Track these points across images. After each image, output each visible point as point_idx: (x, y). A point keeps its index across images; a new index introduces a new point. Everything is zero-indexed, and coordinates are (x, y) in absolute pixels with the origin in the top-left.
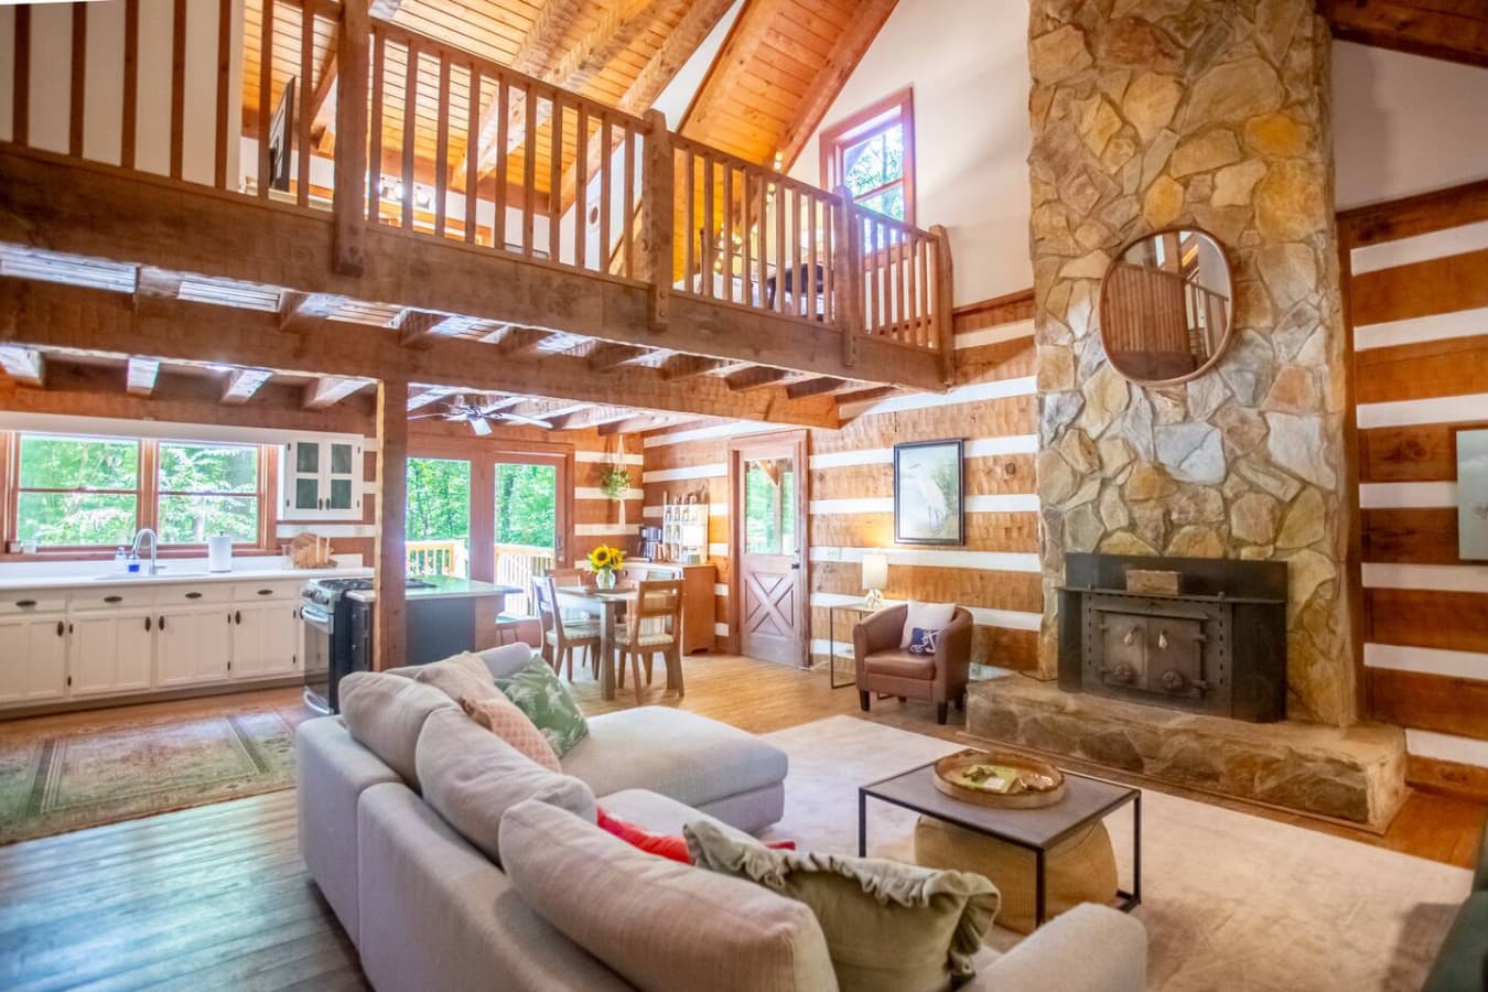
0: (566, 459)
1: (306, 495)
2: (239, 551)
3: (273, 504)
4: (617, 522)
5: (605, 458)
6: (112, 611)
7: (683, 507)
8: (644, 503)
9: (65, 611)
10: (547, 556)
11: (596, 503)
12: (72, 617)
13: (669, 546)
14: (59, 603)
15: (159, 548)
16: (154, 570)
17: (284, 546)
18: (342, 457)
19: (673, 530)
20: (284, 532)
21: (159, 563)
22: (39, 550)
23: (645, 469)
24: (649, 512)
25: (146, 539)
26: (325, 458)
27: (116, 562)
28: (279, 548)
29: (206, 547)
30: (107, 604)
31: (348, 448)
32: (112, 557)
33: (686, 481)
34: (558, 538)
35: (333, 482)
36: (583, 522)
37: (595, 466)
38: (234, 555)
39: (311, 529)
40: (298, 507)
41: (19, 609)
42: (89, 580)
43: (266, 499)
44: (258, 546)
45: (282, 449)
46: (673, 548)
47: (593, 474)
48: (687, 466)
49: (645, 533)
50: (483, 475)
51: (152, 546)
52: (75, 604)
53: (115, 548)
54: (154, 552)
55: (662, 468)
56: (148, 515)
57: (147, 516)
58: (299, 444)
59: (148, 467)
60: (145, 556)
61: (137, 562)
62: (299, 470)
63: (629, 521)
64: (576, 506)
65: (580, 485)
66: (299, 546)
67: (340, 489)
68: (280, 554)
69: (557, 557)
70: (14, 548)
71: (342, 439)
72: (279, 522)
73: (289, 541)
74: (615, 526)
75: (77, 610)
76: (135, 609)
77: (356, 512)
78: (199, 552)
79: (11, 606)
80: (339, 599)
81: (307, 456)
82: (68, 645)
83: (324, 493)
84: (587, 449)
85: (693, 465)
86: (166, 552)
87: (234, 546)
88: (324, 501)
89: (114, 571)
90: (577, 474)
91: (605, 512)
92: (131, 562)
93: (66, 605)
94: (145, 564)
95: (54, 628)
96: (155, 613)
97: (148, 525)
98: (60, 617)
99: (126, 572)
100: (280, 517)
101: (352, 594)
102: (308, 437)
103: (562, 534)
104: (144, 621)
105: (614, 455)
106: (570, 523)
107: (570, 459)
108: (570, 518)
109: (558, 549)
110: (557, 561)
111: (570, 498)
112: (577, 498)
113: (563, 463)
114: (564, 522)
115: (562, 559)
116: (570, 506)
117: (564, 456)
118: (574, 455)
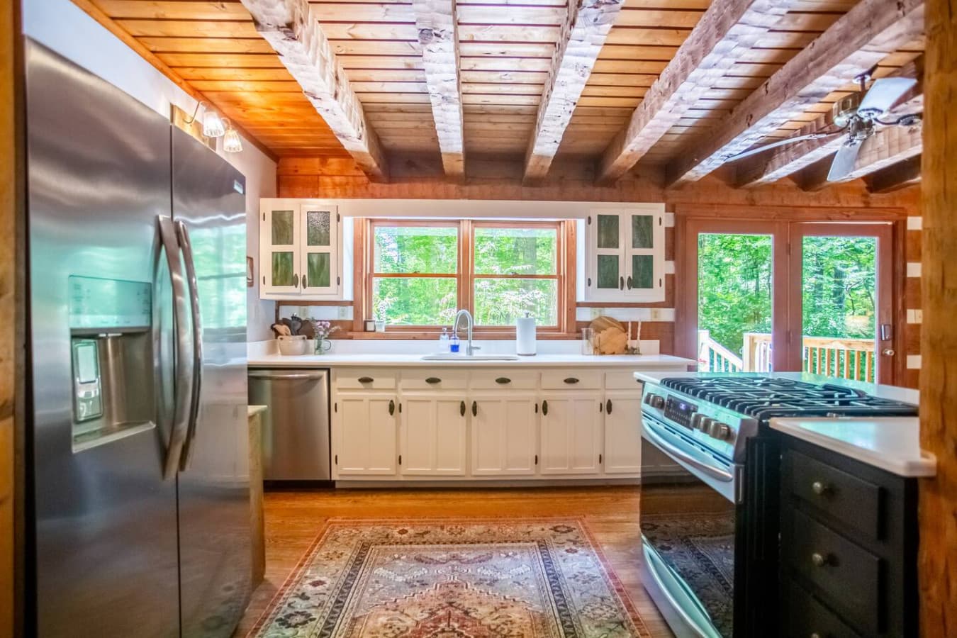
0: (894, 228)
1: (607, 275)
2: (544, 334)
3: (573, 286)
6: (432, 393)
9: (395, 390)
10: (869, 349)
12: (402, 396)
14: (388, 382)
15: (475, 329)
16: (470, 350)
17: (584, 330)
18: (643, 227)
20: (584, 315)
21: (475, 343)
22: (388, 329)
25: (463, 320)
26: (626, 232)
27: (440, 341)
28: (579, 331)
29: (513, 329)
30: (429, 386)
31: (648, 219)
32: (437, 338)
35: (635, 257)
38: (538, 338)
39: (608, 312)
40: (599, 287)
41: (360, 385)
42: (416, 359)
43: (566, 280)
44: (559, 329)
45: (581, 223)
50: (789, 250)
51: (469, 328)
52: (404, 383)
53: (439, 329)
54: (470, 333)
56: (466, 298)
57: (465, 300)
58: (600, 217)
59: (466, 251)
60: (463, 337)
61: (457, 342)
62: (599, 246)
65: (913, 260)
66: (598, 330)
67: (641, 266)
68: (580, 338)
69: (882, 351)
70: (370, 327)
71: (643, 209)
72: (578, 305)
73: (588, 324)
75: (405, 390)
76: (452, 392)
77: (657, 293)
78: (507, 334)
79: (354, 382)
80: (754, 432)
81: (607, 229)
82: (398, 424)
83: (626, 271)
86: (483, 334)
87: (538, 329)
88: (626, 280)
89: (437, 350)
90: (910, 247)
92: (452, 342)
93: (396, 385)
94: (463, 345)
95: (386, 406)
96: (469, 397)
97: (466, 307)
98: (390, 395)
99: (448, 351)
100: (581, 297)
101: (779, 424)
102: (608, 208)
103: (889, 321)
104: (459, 404)
106: (900, 307)
107: (900, 227)
108: (900, 301)
109: (883, 339)
110: (882, 355)
111: (900, 276)
112: (909, 275)
113: (889, 232)
114: (890, 306)
115: (891, 353)
116: (899, 287)
117: (890, 223)
118: (905, 222)
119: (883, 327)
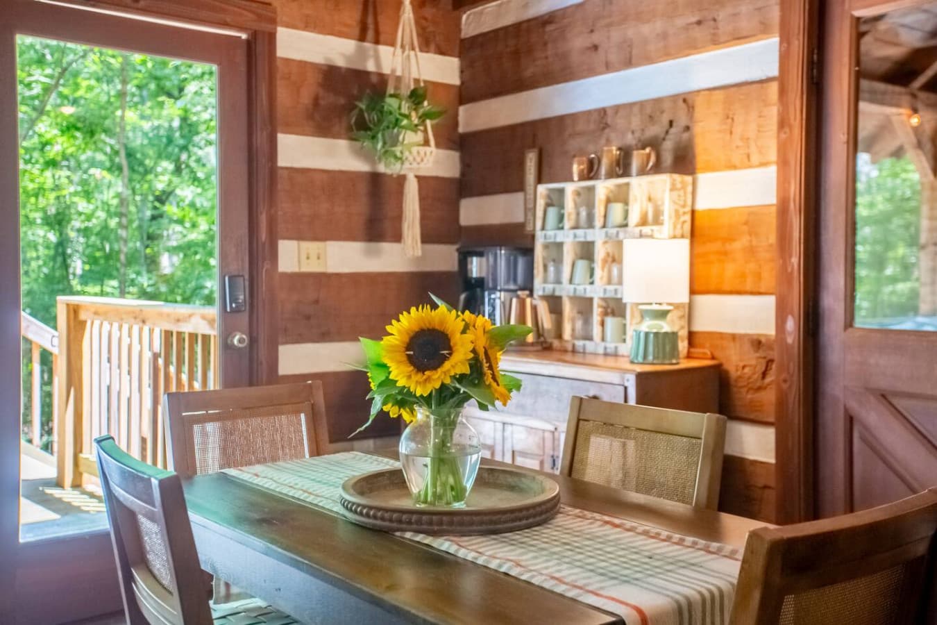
0: (250, 45)
4: (397, 237)
5: (361, 54)
7: (603, 187)
8: (465, 186)
10: (203, 328)
11: (335, 181)
13: (555, 303)
19: (568, 255)
23: (465, 94)
24: (474, 212)
33: (603, 112)
34: (230, 279)
36: (300, 237)
37: (331, 76)
46: (568, 309)
47: (328, 99)
48: (608, 67)
49: (476, 267)
55: (520, 85)
63: (428, 237)
64: (282, 185)
65: (291, 129)
69: (226, 334)
74: (386, 246)
84: (309, 24)
85: (629, 63)
90: (283, 96)
91: (360, 207)
103: (241, 266)
105: (384, 50)
106: (263, 235)
107: (260, 48)
108: (263, 219)
109: (228, 309)
110: (227, 347)
111: (263, 161)
112: (283, 161)
113: (241, 57)
114: (244, 231)
115: (240, 341)
116: (262, 186)
117: (244, 36)
118: (272, 37)
119: (227, 279)
